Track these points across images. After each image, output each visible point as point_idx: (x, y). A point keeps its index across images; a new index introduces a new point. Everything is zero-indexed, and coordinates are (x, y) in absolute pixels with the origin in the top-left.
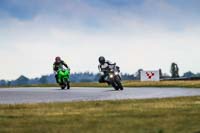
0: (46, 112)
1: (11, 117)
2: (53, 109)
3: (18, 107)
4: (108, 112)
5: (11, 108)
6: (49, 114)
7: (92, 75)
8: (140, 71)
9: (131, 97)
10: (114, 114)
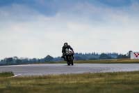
0: (65, 81)
1: (40, 85)
2: (70, 79)
3: (45, 78)
4: (108, 81)
5: (40, 78)
6: (67, 82)
7: (97, 54)
8: (130, 52)
9: (124, 70)
10: (112, 82)
